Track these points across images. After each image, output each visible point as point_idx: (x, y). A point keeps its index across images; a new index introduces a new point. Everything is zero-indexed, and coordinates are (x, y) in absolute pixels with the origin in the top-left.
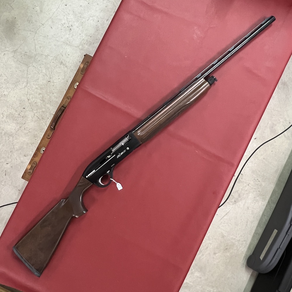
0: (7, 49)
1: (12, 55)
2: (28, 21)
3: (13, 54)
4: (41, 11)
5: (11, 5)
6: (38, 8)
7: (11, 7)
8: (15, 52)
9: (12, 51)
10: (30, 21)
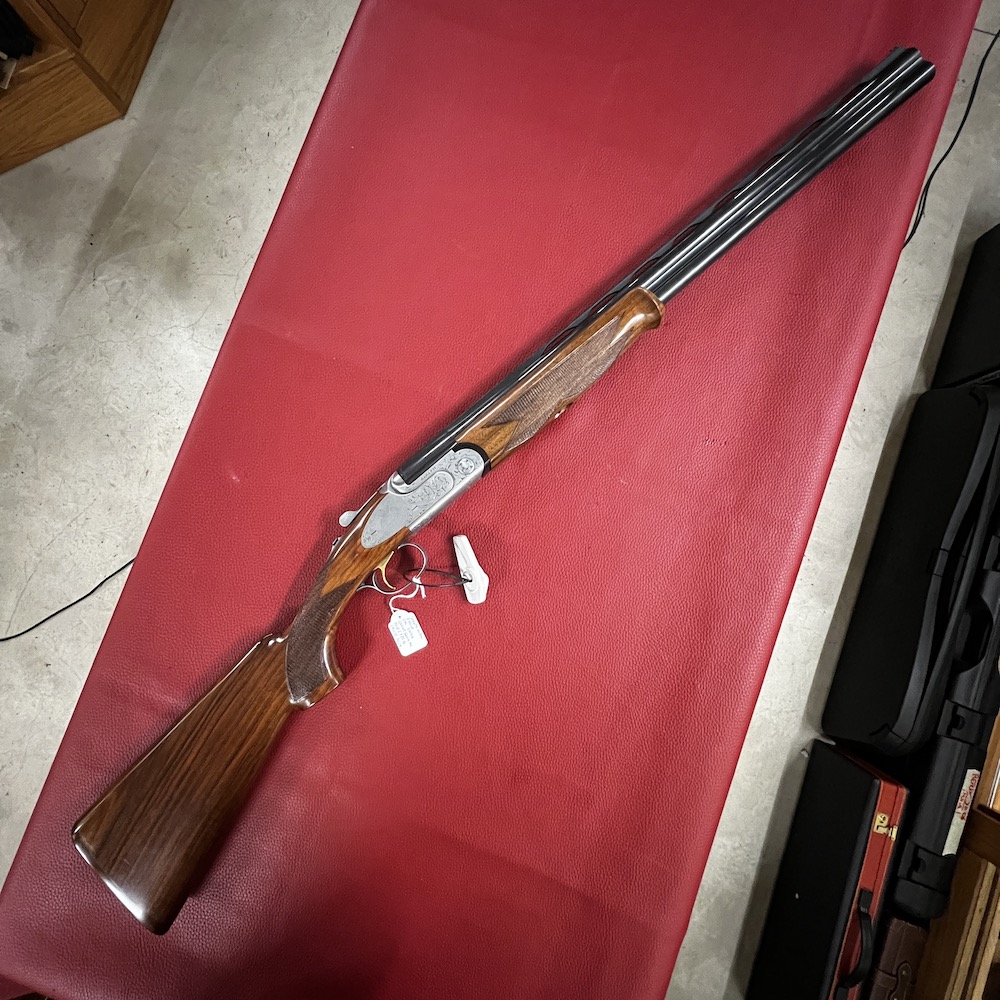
0: (177, 323)
1: (188, 335)
2: (217, 253)
3: (191, 332)
4: (245, 228)
5: (176, 222)
6: (237, 222)
7: (176, 226)
8: (193, 326)
9: (187, 324)
10: (221, 252)
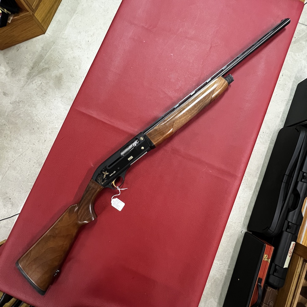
0: (57, 96)
1: (60, 100)
2: (71, 75)
4: (80, 68)
5: (58, 66)
6: (77, 67)
9: (60, 96)
